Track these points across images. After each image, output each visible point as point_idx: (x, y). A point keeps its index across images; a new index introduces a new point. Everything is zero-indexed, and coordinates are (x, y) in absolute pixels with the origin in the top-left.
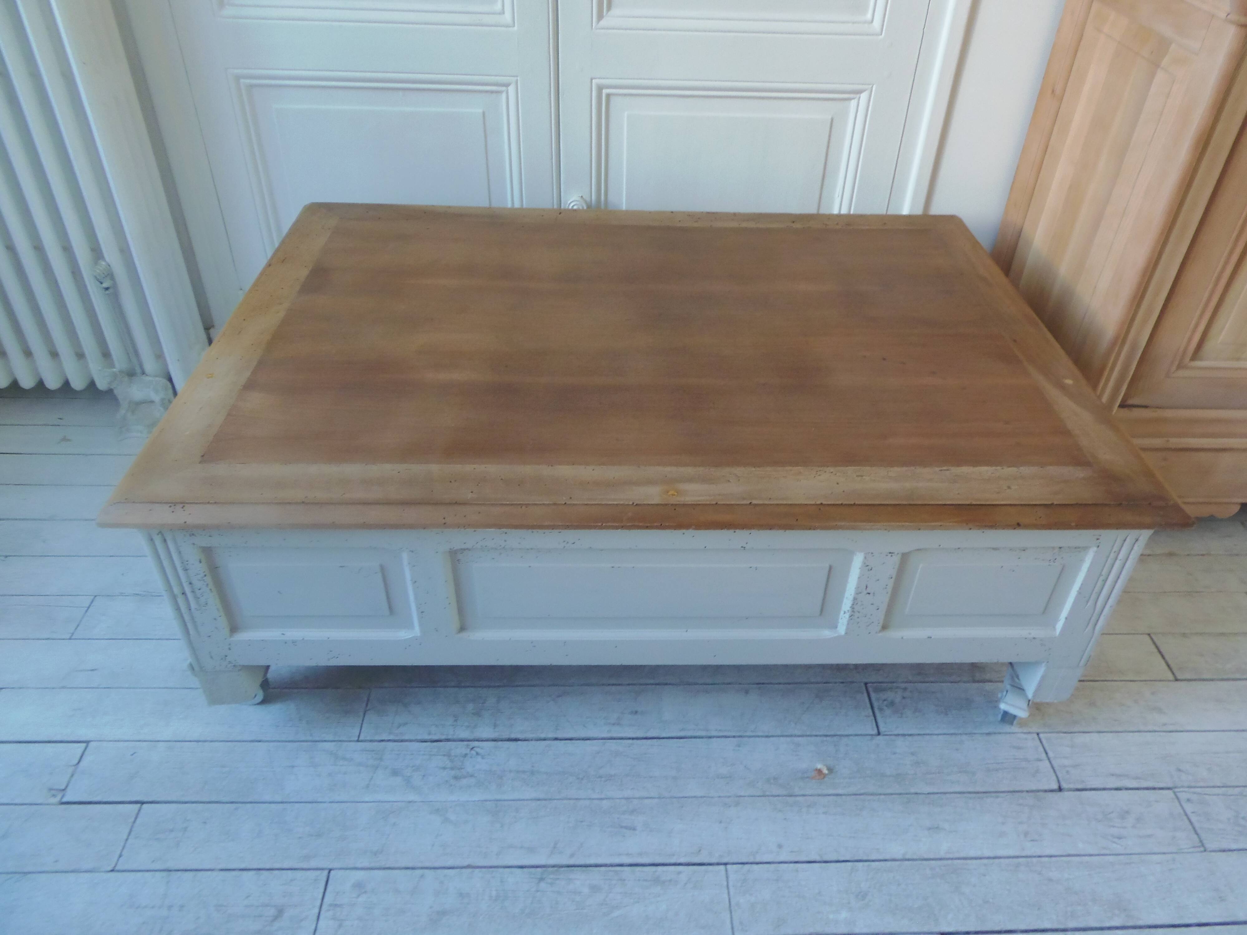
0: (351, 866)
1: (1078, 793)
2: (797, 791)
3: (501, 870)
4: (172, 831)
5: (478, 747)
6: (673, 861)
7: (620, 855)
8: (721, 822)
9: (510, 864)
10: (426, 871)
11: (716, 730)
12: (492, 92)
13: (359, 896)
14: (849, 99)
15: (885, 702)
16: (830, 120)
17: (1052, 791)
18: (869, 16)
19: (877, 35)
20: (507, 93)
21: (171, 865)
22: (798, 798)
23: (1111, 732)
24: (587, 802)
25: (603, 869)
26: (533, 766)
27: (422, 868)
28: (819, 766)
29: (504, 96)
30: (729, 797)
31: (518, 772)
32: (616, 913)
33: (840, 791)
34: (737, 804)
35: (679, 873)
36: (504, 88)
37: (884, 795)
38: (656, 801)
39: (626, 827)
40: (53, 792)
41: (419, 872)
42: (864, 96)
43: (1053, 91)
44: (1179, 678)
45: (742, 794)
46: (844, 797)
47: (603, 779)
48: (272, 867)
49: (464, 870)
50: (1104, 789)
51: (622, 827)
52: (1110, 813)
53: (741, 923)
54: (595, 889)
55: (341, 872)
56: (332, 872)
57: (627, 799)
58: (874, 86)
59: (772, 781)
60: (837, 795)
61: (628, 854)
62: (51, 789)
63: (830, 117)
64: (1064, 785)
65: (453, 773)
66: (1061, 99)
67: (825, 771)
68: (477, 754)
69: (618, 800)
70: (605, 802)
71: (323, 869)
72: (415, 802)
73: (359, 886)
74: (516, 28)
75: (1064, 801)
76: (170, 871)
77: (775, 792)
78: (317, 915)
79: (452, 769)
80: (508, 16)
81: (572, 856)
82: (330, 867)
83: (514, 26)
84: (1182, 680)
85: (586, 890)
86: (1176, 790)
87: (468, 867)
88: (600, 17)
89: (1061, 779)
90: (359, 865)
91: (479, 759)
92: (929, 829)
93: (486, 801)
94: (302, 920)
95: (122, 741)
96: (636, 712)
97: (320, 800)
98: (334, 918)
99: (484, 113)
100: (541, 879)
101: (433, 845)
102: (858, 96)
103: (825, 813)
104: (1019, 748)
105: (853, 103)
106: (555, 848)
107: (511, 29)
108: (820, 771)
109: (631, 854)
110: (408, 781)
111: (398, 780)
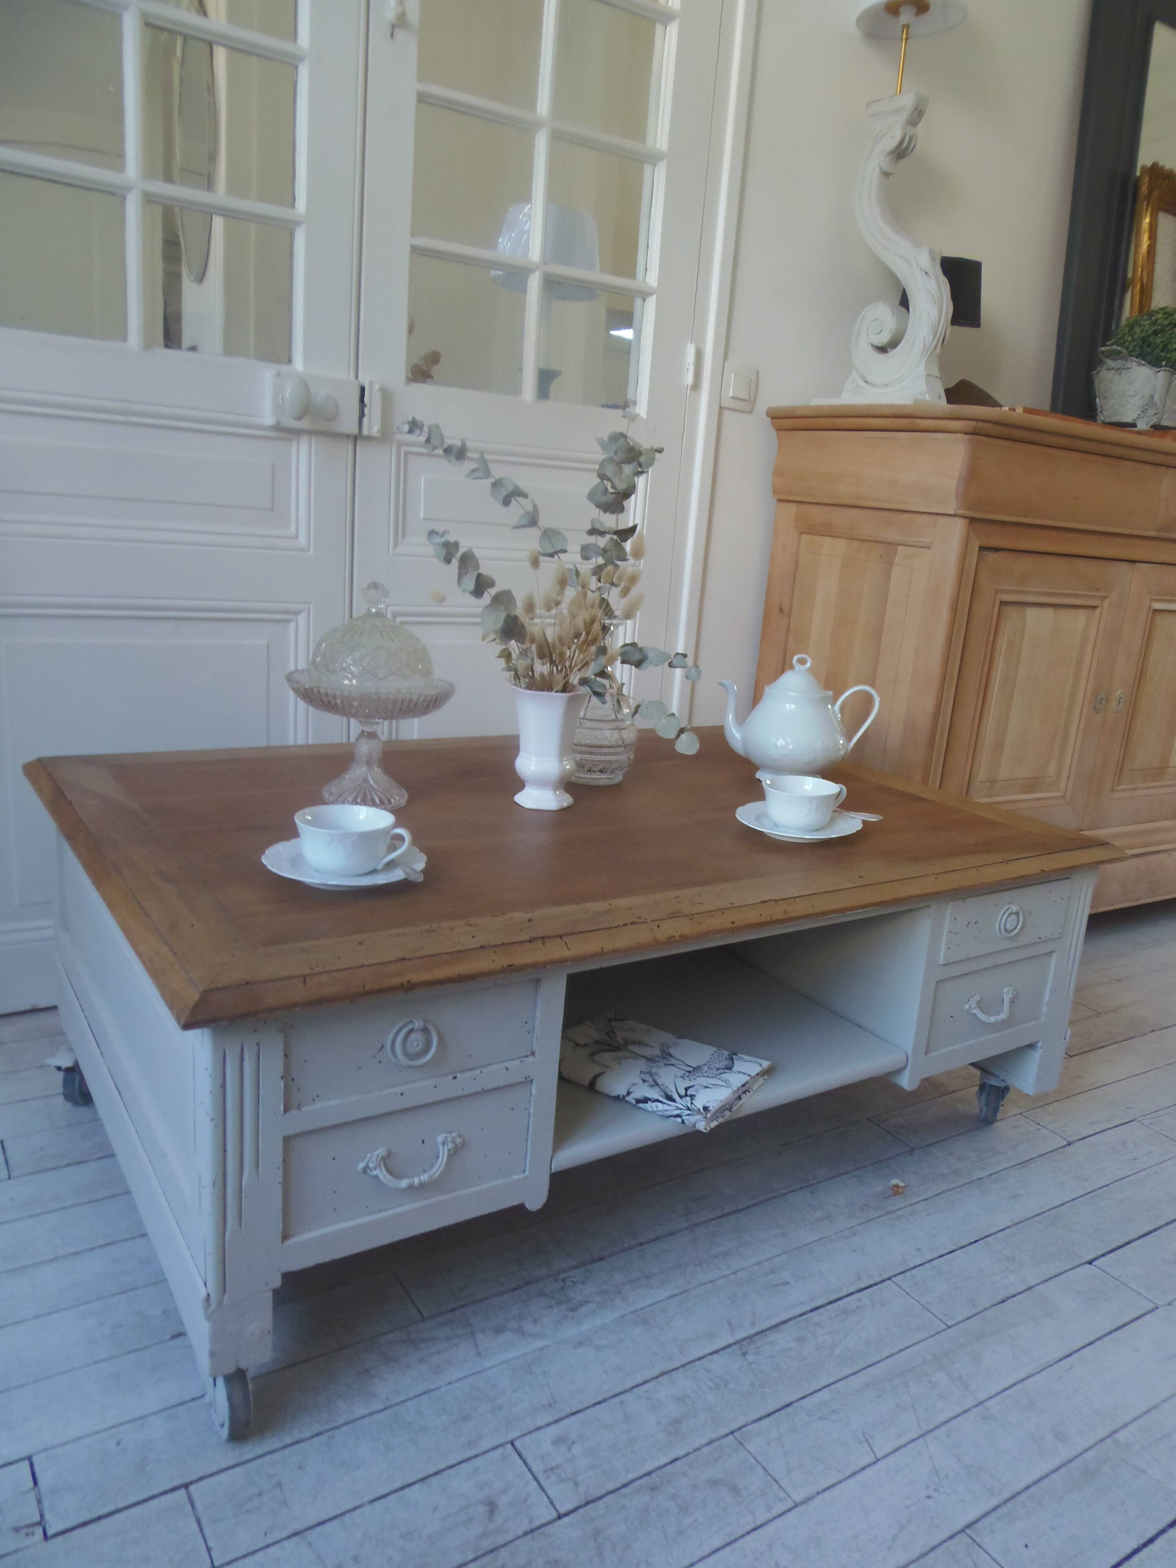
0: (533, 1428)
1: (1085, 1140)
2: (891, 1208)
3: (698, 1363)
4: (261, 1494)
5: (570, 1277)
6: (845, 1293)
7: (795, 1306)
8: (853, 1251)
9: (701, 1354)
10: (622, 1396)
11: (783, 1189)
12: (279, 621)
13: (570, 1450)
15: (896, 1127)
17: (1066, 1146)
20: (297, 620)
21: (295, 1527)
22: (898, 1213)
23: (1065, 1099)
24: (724, 1280)
25: (792, 1322)
26: (639, 1273)
27: (615, 1396)
28: (898, 1182)
29: (292, 626)
30: (843, 1231)
31: (631, 1282)
32: (838, 1351)
33: (924, 1197)
34: (854, 1234)
35: (859, 1300)
36: (293, 617)
37: (958, 1187)
38: (784, 1256)
39: (779, 1285)
40: (26, 1532)
41: (615, 1401)
44: (1071, 1055)
45: (851, 1225)
46: (931, 1200)
49: (660, 1379)
50: (1095, 1134)
51: (775, 1286)
52: (1115, 1147)
53: (945, 1315)
54: (800, 1340)
55: (527, 1439)
56: (515, 1442)
57: (758, 1264)
60: (924, 1200)
61: (802, 1303)
62: (18, 1531)
64: (1071, 1139)
65: (563, 1307)
66: (790, 615)
67: (901, 1184)
68: (574, 1283)
69: (750, 1268)
70: (740, 1274)
71: (502, 1445)
72: (548, 1346)
73: (559, 1441)
74: (311, 552)
75: (1081, 1149)
77: (875, 1215)
78: (538, 1487)
79: (559, 1304)
80: (302, 541)
81: (753, 1325)
82: (508, 1439)
83: (309, 550)
84: (1074, 1056)
85: (794, 1345)
86: (1138, 1120)
87: (662, 1374)
88: (396, 544)
89: (1064, 1137)
90: (540, 1424)
91: (580, 1286)
93: (623, 1316)
94: (526, 1500)
95: (85, 1437)
98: (561, 1480)
99: (268, 645)
100: (745, 1354)
101: (606, 1373)
103: (928, 1215)
104: (1018, 1127)
106: (731, 1325)
107: (306, 553)
108: (897, 1187)
109: (804, 1302)
110: (520, 1331)
111: (508, 1336)
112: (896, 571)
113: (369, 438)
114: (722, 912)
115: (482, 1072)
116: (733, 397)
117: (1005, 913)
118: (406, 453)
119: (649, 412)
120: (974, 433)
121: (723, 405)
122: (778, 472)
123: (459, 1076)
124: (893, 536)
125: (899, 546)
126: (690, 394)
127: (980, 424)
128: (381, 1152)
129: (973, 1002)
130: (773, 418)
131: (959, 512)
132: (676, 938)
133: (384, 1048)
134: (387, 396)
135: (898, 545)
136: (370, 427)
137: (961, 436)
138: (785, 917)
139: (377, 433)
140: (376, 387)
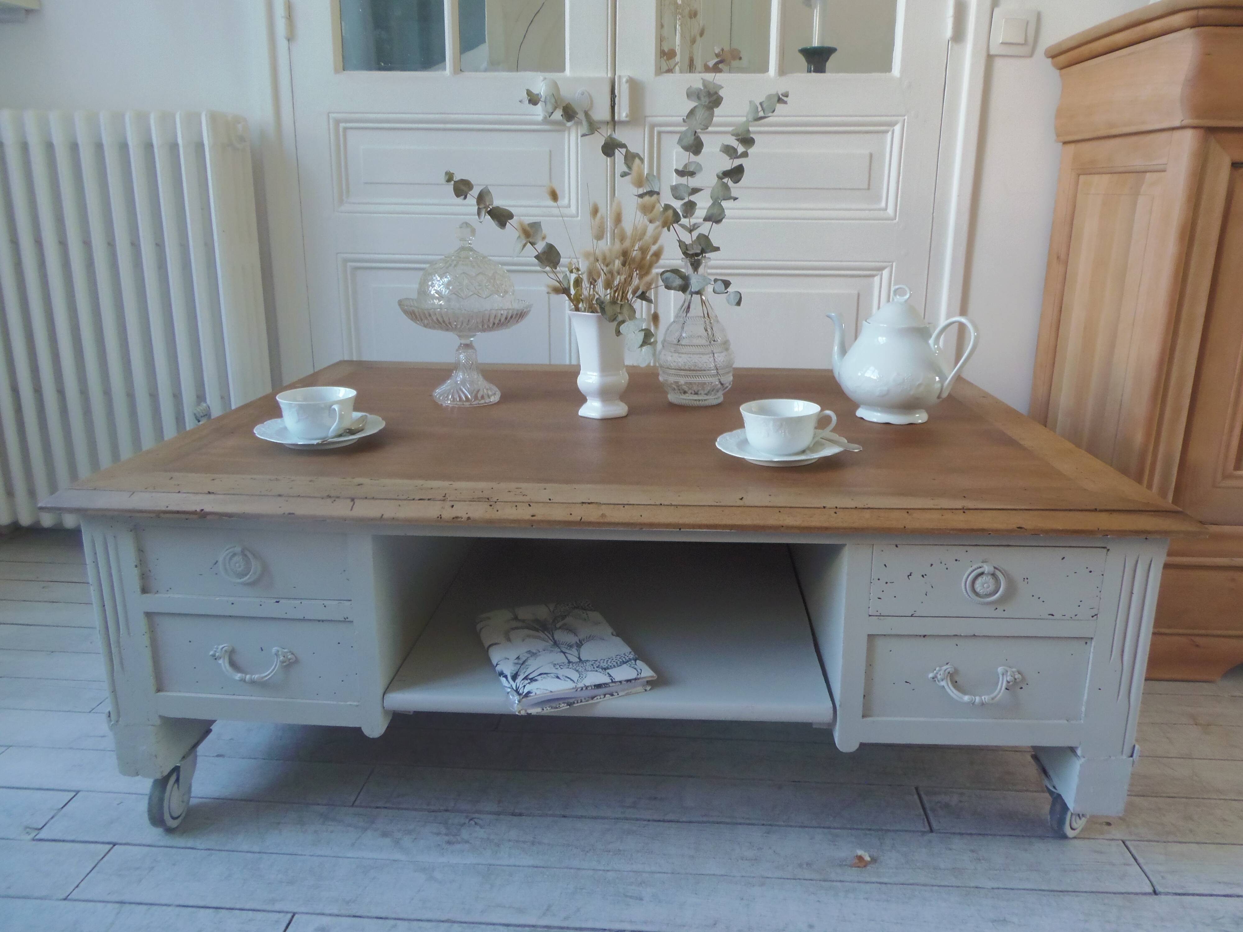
0: (318, 912)
1: (1178, 897)
2: (833, 876)
3: (484, 926)
4: (138, 868)
5: (479, 818)
7: (622, 921)
8: (742, 899)
9: (495, 921)
10: (399, 922)
11: (743, 818)
14: (873, 276)
15: (939, 804)
16: (857, 296)
17: (1145, 894)
18: (883, 204)
19: (892, 220)
21: (126, 898)
22: (835, 884)
23: (1214, 844)
24: (591, 873)
26: (535, 838)
27: (395, 919)
28: (860, 852)
30: (754, 877)
31: (517, 841)
33: (885, 880)
34: (762, 885)
37: (939, 886)
38: (669, 875)
39: (631, 897)
40: (28, 830)
41: (392, 922)
42: (886, 273)
43: (1058, 257)
45: (769, 875)
46: (889, 886)
47: (611, 853)
48: (232, 906)
49: (442, 924)
50: (1211, 895)
51: (626, 896)
52: (1220, 919)
55: (305, 917)
56: (296, 916)
57: (636, 872)
58: (894, 264)
59: (805, 866)
60: (881, 883)
61: (630, 922)
62: (26, 828)
63: (856, 292)
64: (1159, 889)
65: (447, 838)
66: (1066, 263)
67: (868, 858)
69: (626, 873)
70: (610, 873)
71: (287, 912)
72: (401, 861)
73: (322, 930)
74: (579, 218)
75: (1162, 905)
76: (125, 903)
77: (807, 876)
79: (446, 835)
80: (573, 209)
81: (566, 918)
82: (295, 911)
83: (578, 217)
89: (1155, 883)
90: (327, 911)
91: (477, 828)
92: (993, 921)
93: (479, 864)
95: (112, 793)
96: (655, 798)
97: (300, 853)
101: (413, 899)
102: (880, 272)
104: (1101, 852)
105: (877, 279)
106: (547, 910)
107: (575, 219)
108: (860, 858)
109: (634, 922)
110: (397, 842)
111: (387, 841)
112: (1141, 200)
113: (622, 123)
114: (530, 505)
115: (301, 603)
116: (1002, 43)
117: (972, 572)
118: (659, 133)
119: (903, 71)
120: (1194, 25)
121: (992, 52)
122: (1060, 113)
123: (282, 601)
124: (1138, 163)
125: (1148, 174)
126: (952, 47)
127: (1202, 12)
128: (225, 646)
129: (941, 671)
130: (1053, 57)
131: (1187, 122)
132: (463, 519)
133: (218, 563)
134: (636, 87)
135: (1146, 172)
136: (619, 113)
137: (1188, 31)
138: (602, 521)
139: (626, 117)
140: (624, 80)
